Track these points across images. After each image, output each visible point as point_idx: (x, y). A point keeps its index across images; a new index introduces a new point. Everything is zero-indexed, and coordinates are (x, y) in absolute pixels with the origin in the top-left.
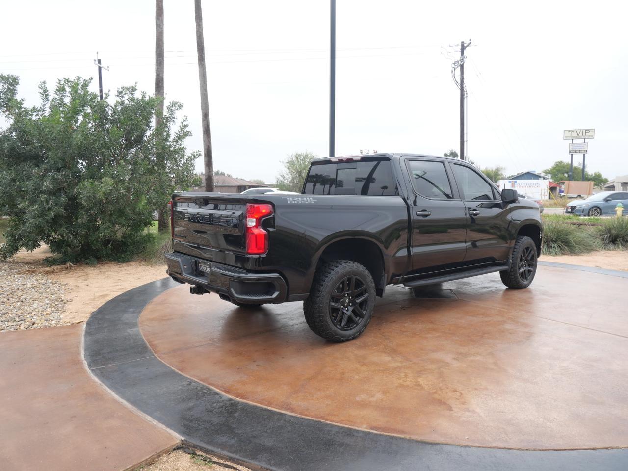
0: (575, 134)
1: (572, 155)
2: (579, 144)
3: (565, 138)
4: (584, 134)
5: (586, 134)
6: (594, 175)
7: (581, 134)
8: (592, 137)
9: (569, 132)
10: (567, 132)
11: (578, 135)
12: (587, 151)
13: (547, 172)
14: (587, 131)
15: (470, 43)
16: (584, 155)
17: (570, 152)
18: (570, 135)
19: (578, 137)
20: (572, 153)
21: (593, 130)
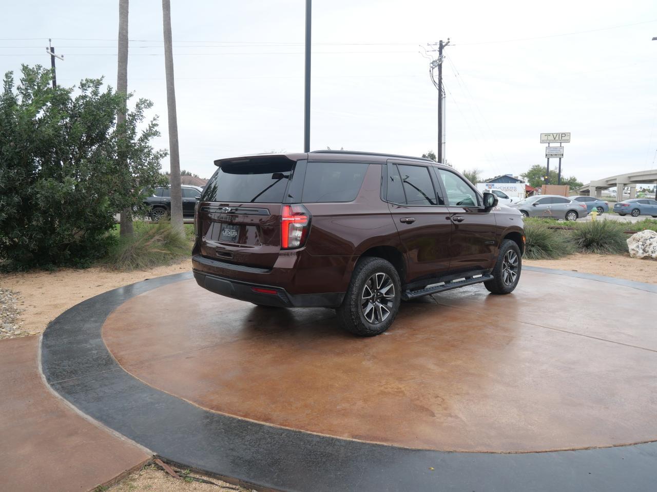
0: (551, 138)
1: (548, 158)
2: (556, 148)
3: (542, 142)
4: (560, 138)
5: (563, 137)
6: (569, 179)
7: (557, 138)
8: (568, 141)
9: (546, 135)
10: (543, 135)
12: (563, 155)
13: (524, 176)
14: (564, 134)
15: (449, 42)
16: (560, 158)
17: (546, 156)
18: (547, 138)
19: (555, 140)
20: (548, 156)
21: (569, 134)
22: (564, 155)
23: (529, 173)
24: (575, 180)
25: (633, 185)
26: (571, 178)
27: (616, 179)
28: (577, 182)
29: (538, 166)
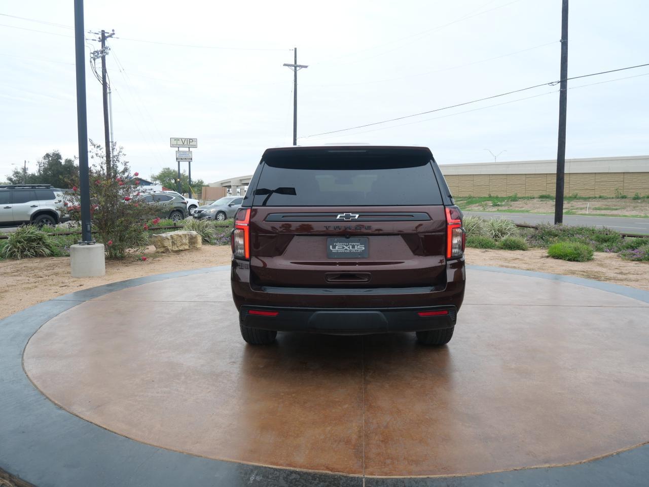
0: (180, 142)
1: (179, 162)
2: (184, 152)
3: (172, 146)
4: (188, 143)
5: (190, 143)
6: (197, 182)
7: (186, 143)
8: (195, 146)
9: (175, 140)
10: (173, 140)
11: (183, 144)
12: (191, 159)
13: (155, 179)
14: (191, 140)
15: (114, 34)
16: (189, 162)
17: (177, 159)
18: (176, 143)
19: (183, 145)
20: (179, 160)
21: (195, 140)
22: (193, 159)
23: (160, 176)
24: (202, 182)
25: (242, 187)
26: (199, 181)
27: (230, 182)
28: (203, 184)
29: (169, 169)
